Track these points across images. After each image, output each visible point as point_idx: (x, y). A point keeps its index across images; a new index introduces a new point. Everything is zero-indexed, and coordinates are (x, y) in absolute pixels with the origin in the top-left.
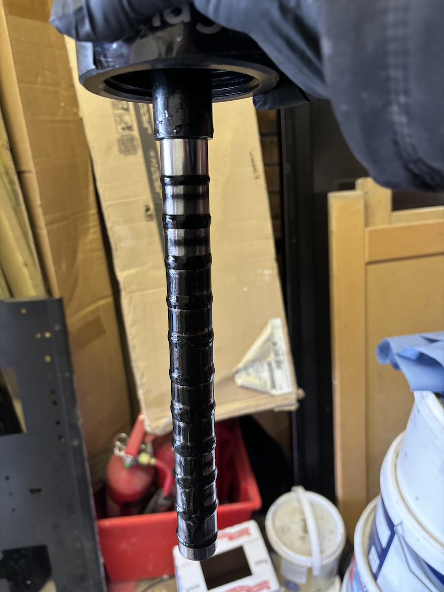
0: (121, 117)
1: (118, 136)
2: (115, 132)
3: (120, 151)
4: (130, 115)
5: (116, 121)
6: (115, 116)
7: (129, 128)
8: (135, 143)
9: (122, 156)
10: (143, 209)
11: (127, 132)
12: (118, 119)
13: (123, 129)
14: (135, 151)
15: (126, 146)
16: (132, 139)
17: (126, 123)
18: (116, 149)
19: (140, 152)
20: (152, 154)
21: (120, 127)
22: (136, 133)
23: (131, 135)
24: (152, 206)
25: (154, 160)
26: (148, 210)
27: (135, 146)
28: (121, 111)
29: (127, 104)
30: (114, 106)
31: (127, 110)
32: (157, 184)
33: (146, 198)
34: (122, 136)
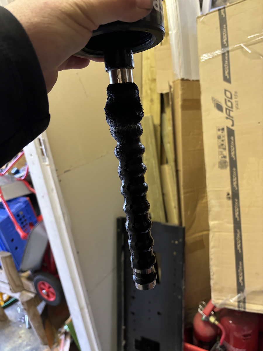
0: (221, 152)
1: (219, 160)
2: (219, 158)
3: (219, 167)
4: (226, 152)
5: (219, 154)
6: (219, 151)
7: (225, 157)
8: (227, 163)
9: (219, 169)
10: (226, 194)
11: (223, 159)
12: (220, 153)
13: (222, 157)
14: (226, 167)
15: (222, 165)
16: (225, 162)
17: (224, 155)
18: (217, 166)
19: (228, 168)
20: (234, 169)
21: (220, 157)
22: (228, 159)
23: (225, 160)
24: (231, 193)
25: (235, 173)
26: (228, 194)
27: (226, 165)
28: (222, 150)
29: (225, 146)
30: (219, 147)
31: (225, 149)
32: (235, 183)
33: (228, 189)
34: (221, 161)
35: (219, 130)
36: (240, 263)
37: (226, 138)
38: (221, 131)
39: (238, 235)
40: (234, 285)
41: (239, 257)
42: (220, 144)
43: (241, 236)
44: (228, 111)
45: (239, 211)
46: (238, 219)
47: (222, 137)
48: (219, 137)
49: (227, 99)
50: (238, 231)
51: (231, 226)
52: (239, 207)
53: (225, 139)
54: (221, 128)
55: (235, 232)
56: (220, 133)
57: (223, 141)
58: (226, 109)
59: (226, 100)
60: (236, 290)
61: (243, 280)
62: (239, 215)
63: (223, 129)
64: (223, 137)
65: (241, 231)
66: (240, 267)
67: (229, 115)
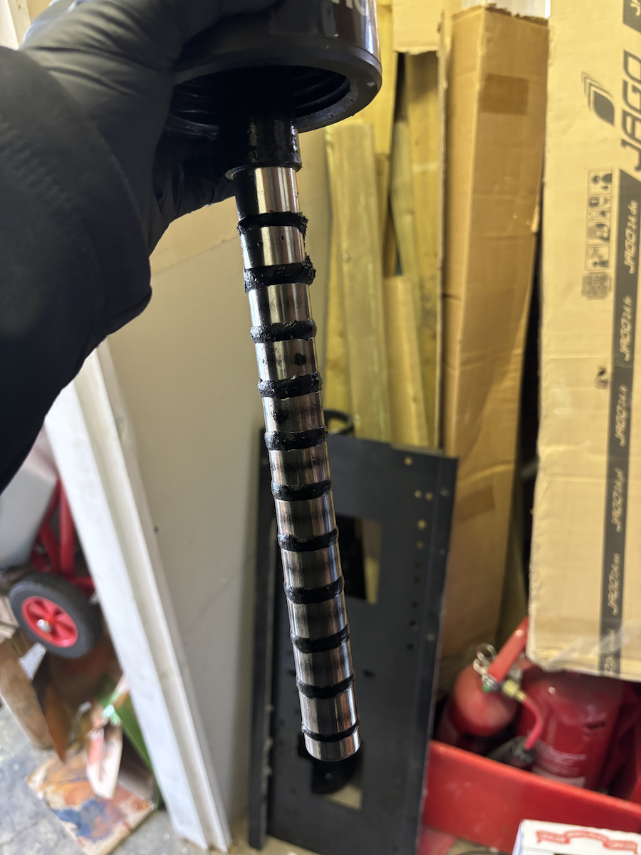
0: (596, 249)
1: (586, 273)
2: (584, 266)
3: (584, 292)
5: (587, 254)
6: (588, 246)
7: (604, 264)
8: (607, 284)
9: (584, 299)
10: (597, 371)
11: (599, 269)
12: (591, 251)
13: (595, 264)
14: (604, 292)
15: (593, 287)
16: (604, 278)
17: (600, 257)
18: (578, 288)
19: (611, 297)
20: (628, 301)
21: (590, 262)
22: (611, 271)
23: (604, 273)
24: (609, 369)
26: (602, 372)
27: (605, 288)
28: (598, 241)
29: (609, 231)
30: (591, 233)
31: (607, 239)
32: (625, 342)
33: (604, 357)
34: (591, 273)
35: (595, 180)
36: (617, 558)
37: (615, 205)
38: (601, 184)
39: (619, 484)
40: (595, 613)
41: (614, 542)
42: (593, 224)
43: (625, 486)
45: (628, 421)
46: (623, 442)
47: (602, 201)
48: (593, 203)
49: (631, 83)
50: (620, 474)
51: (602, 460)
52: (629, 410)
53: (610, 210)
54: (601, 174)
55: (611, 476)
56: (597, 189)
57: (603, 213)
58: (625, 114)
59: (625, 84)
60: (597, 627)
61: (620, 601)
62: (627, 432)
63: (608, 178)
64: (606, 201)
65: (626, 475)
66: (616, 569)
67: (632, 136)
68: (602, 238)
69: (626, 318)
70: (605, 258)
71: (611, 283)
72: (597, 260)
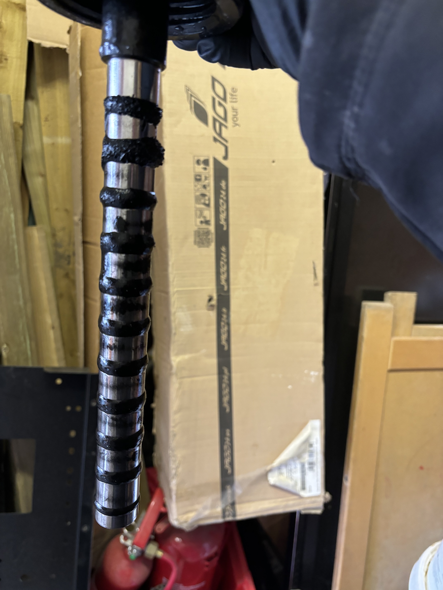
0: (201, 211)
1: (196, 228)
2: (194, 224)
3: (195, 242)
4: (209, 210)
5: (196, 214)
6: (197, 209)
7: (207, 222)
8: (210, 237)
9: (196, 247)
10: (207, 298)
11: (204, 226)
12: (198, 213)
13: (202, 222)
14: (208, 244)
15: (201, 238)
16: (208, 233)
17: (205, 217)
18: (191, 239)
19: (213, 246)
20: (223, 249)
21: (199, 220)
22: (212, 228)
23: (207, 229)
24: (215, 297)
25: (224, 255)
26: (210, 300)
27: (209, 239)
28: (203, 206)
29: (209, 200)
30: (197, 200)
31: (208, 205)
32: (223, 277)
33: (211, 289)
34: (199, 228)
35: (198, 162)
36: (228, 431)
37: (211, 182)
38: (202, 166)
39: (226, 377)
40: (217, 476)
41: (226, 420)
42: (198, 194)
43: (230, 379)
44: (217, 125)
45: (229, 332)
46: (226, 348)
47: (203, 178)
48: (198, 179)
49: (217, 99)
50: (226, 370)
51: (214, 361)
52: (228, 324)
53: (209, 185)
54: (202, 159)
55: (220, 373)
56: (200, 168)
57: (205, 187)
58: (215, 120)
59: (214, 99)
60: (219, 487)
61: (232, 464)
62: (228, 340)
63: (206, 162)
64: (206, 178)
65: (230, 371)
66: (228, 439)
67: (220, 135)
68: (205, 204)
69: (223, 261)
70: (208, 219)
71: (213, 237)
72: (202, 219)
